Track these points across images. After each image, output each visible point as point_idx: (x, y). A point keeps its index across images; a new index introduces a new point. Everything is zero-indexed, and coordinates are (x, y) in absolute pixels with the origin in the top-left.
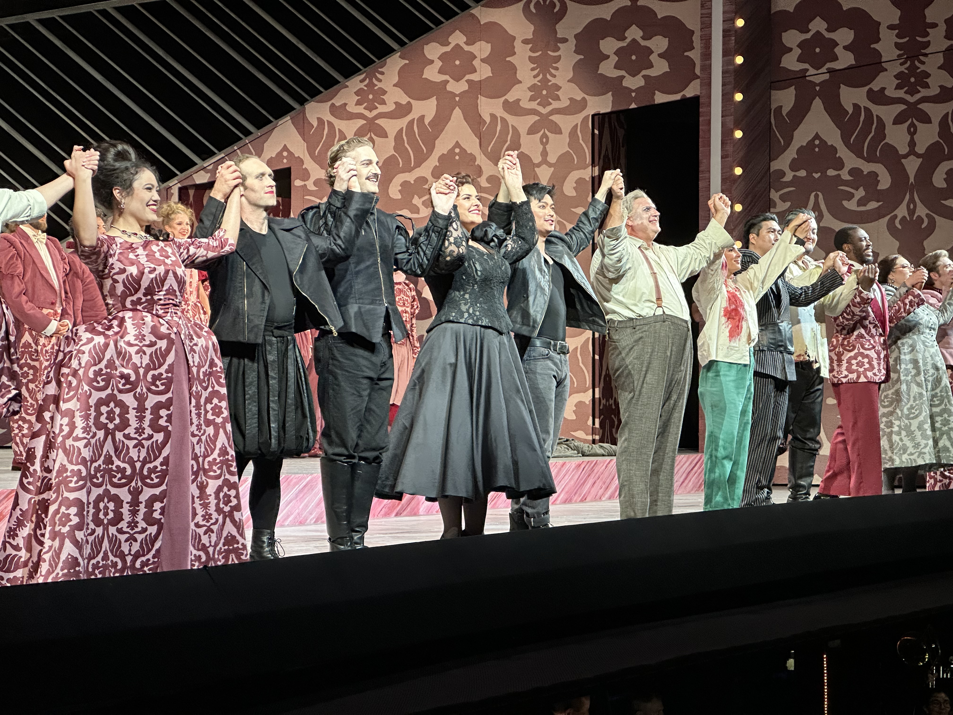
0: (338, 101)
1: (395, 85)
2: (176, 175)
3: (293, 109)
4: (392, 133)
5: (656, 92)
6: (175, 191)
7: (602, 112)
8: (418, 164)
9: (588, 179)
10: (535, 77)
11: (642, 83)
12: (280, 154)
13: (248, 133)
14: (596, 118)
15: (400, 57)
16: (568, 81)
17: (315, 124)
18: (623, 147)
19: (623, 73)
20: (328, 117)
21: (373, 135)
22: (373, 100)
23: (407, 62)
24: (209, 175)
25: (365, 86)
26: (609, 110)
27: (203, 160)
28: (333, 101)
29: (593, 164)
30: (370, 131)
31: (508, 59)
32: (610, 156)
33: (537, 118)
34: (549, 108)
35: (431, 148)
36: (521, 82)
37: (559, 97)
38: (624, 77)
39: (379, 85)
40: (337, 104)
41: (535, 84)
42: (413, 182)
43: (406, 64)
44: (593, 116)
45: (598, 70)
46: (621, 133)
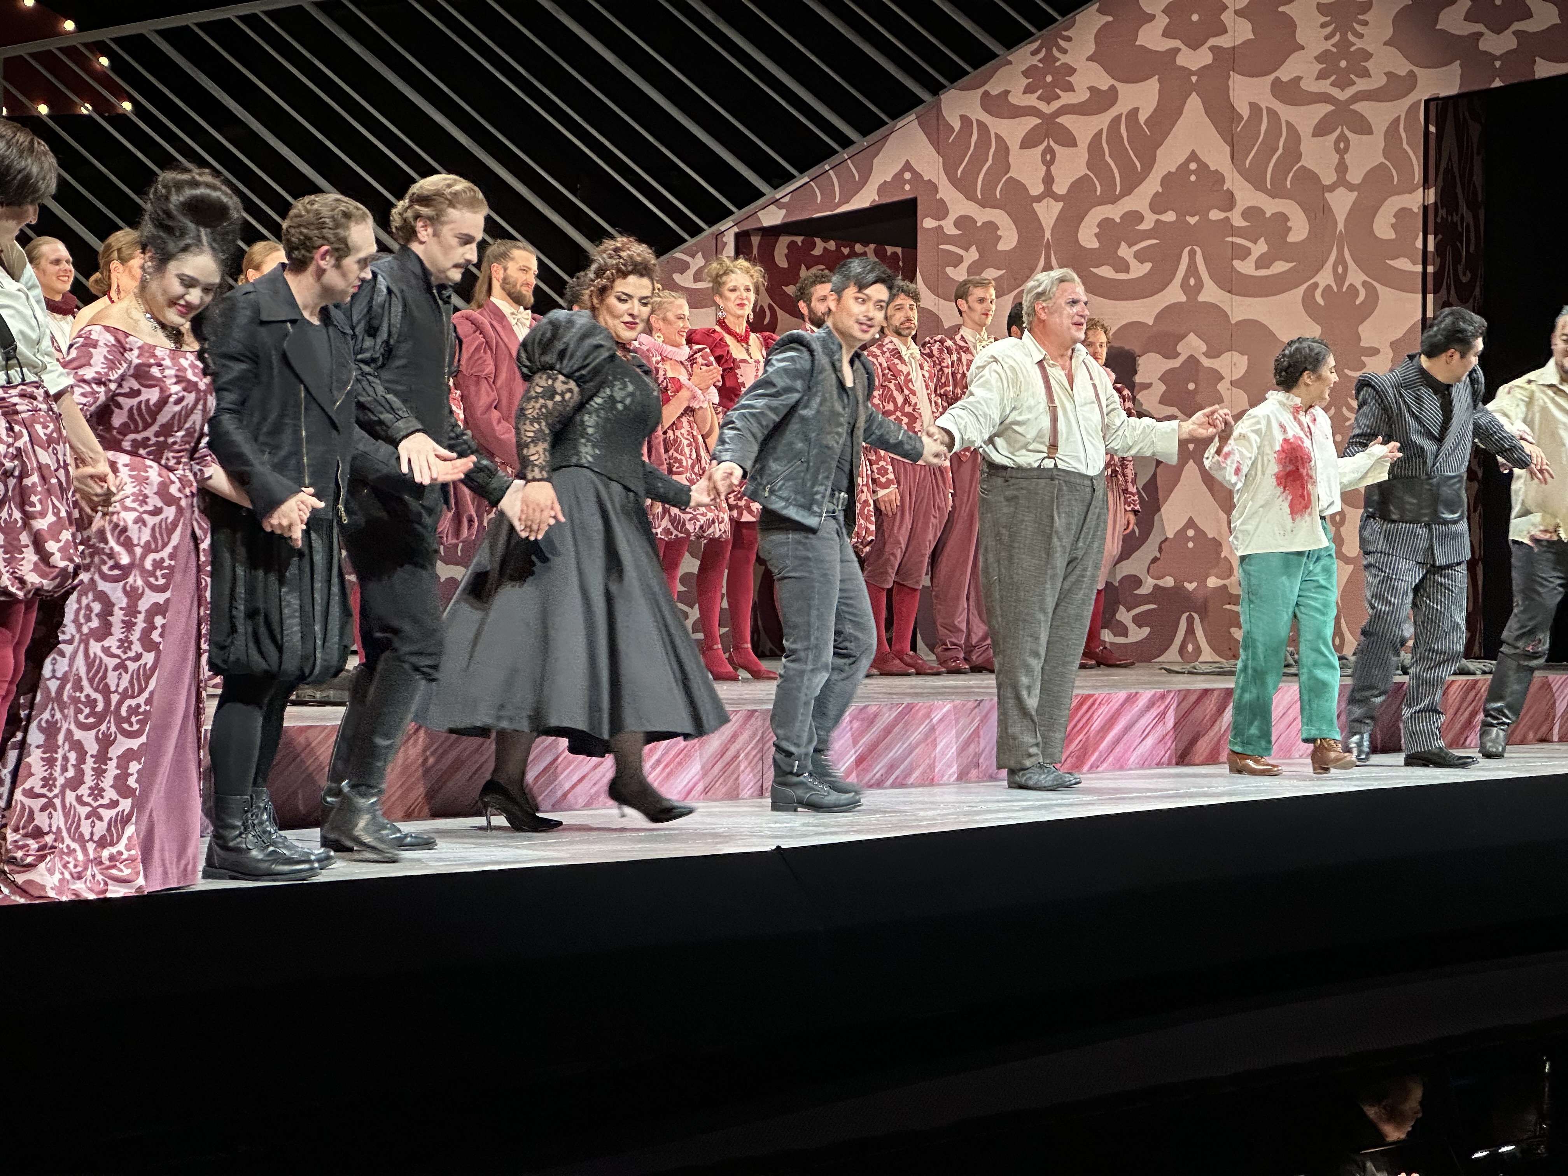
0: (994, 88)
1: (1089, 59)
2: (731, 213)
3: (921, 101)
4: (1084, 140)
5: (1537, 59)
6: (729, 239)
7: (1442, 94)
8: (1128, 190)
9: (1416, 210)
10: (1327, 38)
11: (1513, 44)
12: (899, 175)
13: (846, 143)
14: (1432, 105)
15: (1098, 11)
16: (1385, 44)
17: (957, 125)
18: (1478, 154)
19: (1480, 27)
20: (978, 114)
21: (1052, 143)
22: (1053, 84)
23: (1111, 19)
24: (784, 211)
25: (1040, 61)
26: (1453, 90)
27: (775, 187)
28: (986, 87)
29: (1426, 184)
30: (1047, 136)
31: (1280, 9)
32: (1456, 170)
33: (1330, 108)
34: (1350, 92)
35: (1149, 164)
36: (1303, 48)
37: (1368, 71)
38: (1481, 34)
39: (1064, 59)
40: (994, 92)
41: (1327, 51)
42: (1118, 220)
43: (1107, 23)
44: (1427, 102)
45: (1436, 24)
46: (1475, 130)
